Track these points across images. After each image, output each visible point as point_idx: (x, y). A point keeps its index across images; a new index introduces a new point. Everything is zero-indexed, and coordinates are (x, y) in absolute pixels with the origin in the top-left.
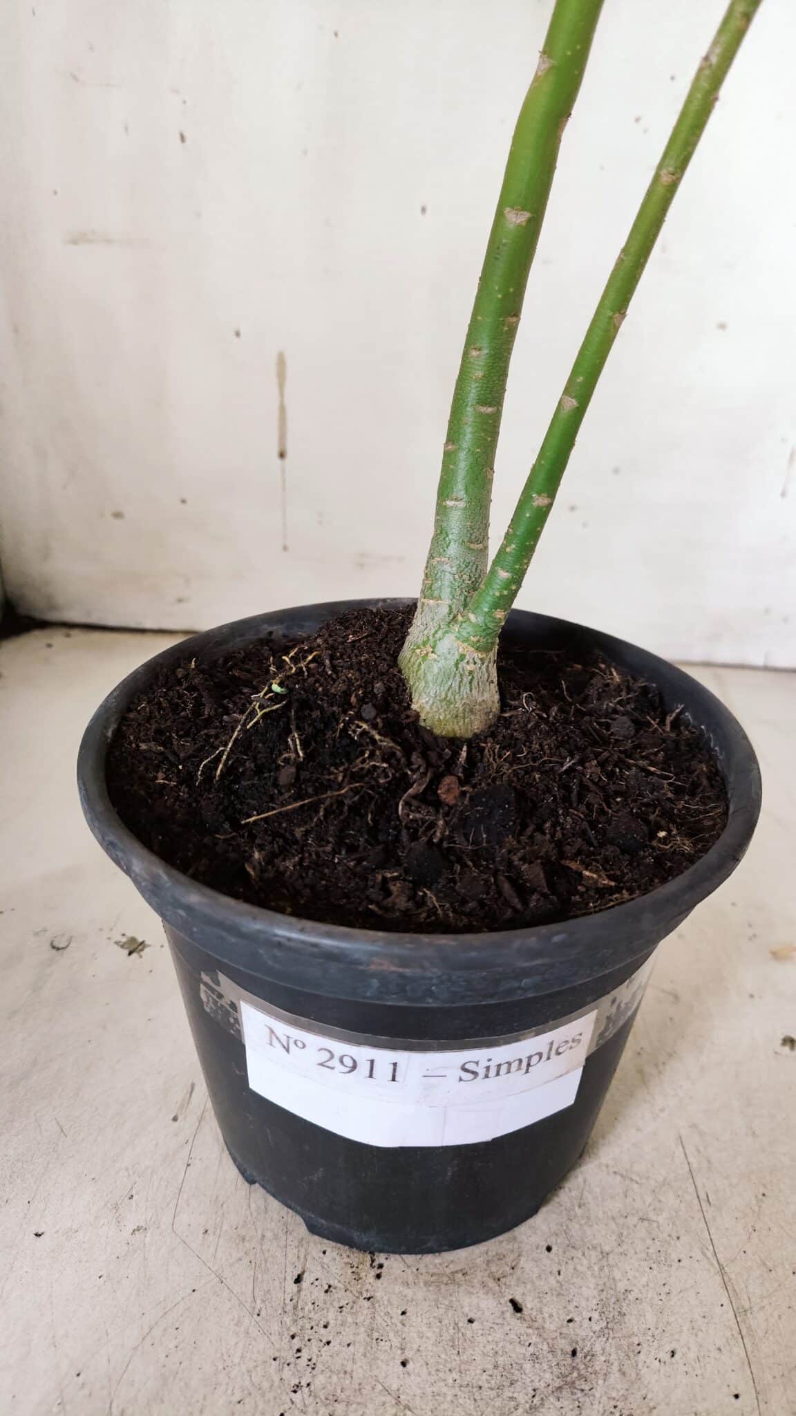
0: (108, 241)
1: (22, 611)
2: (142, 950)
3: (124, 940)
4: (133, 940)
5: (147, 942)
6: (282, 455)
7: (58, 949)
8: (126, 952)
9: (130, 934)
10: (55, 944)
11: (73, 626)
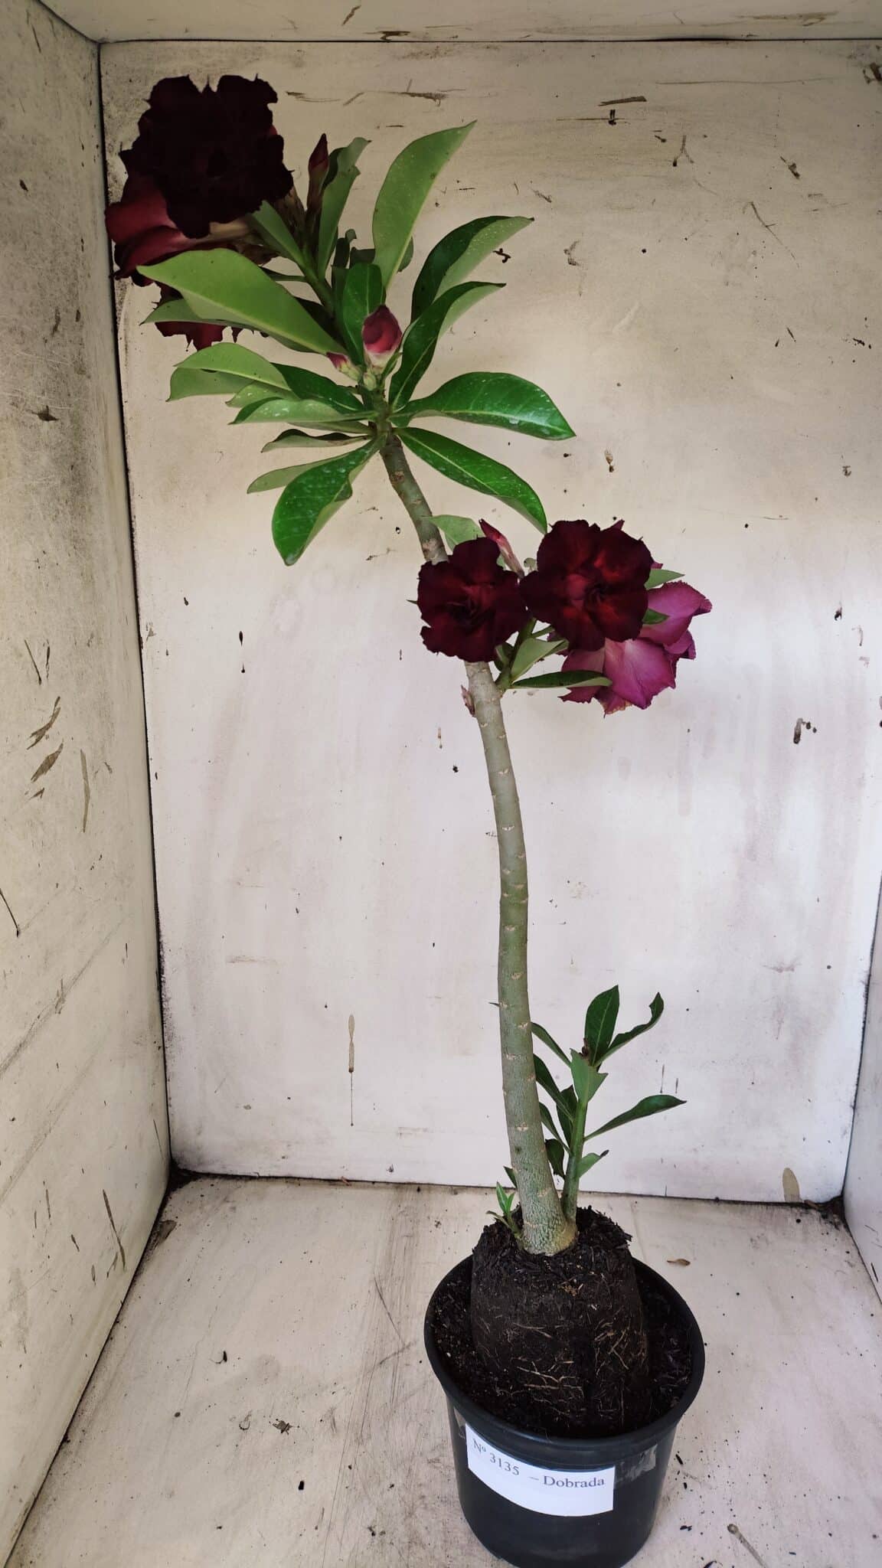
0: (253, 961)
1: (181, 1167)
2: (288, 1429)
3: (278, 1423)
4: (283, 1422)
5: (291, 1424)
6: (351, 1071)
7: (243, 1429)
8: (280, 1431)
9: (280, 1419)
10: (243, 1427)
11: (214, 1176)
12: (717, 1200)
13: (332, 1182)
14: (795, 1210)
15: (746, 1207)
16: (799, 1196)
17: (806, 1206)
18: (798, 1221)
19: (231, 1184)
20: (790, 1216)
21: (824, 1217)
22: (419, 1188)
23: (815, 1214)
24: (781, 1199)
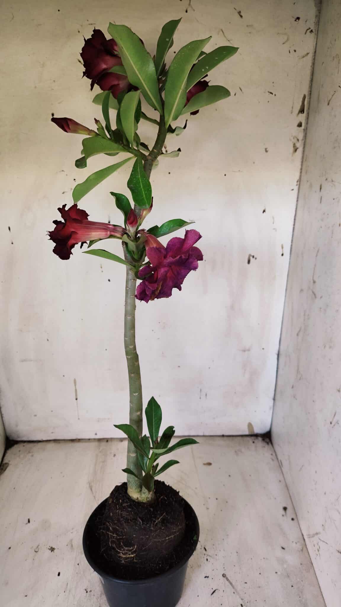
1: (11, 439)
2: (54, 550)
3: (50, 548)
4: (52, 548)
5: (55, 548)
6: (76, 399)
7: (36, 552)
8: (50, 551)
9: (51, 546)
10: (36, 551)
11: (24, 442)
12: (223, 436)
13: (73, 441)
14: (253, 438)
15: (234, 438)
16: (254, 432)
17: (256, 436)
18: (253, 442)
19: (31, 445)
20: (250, 440)
21: (263, 440)
22: (107, 440)
23: (260, 439)
24: (247, 433)
